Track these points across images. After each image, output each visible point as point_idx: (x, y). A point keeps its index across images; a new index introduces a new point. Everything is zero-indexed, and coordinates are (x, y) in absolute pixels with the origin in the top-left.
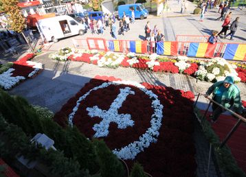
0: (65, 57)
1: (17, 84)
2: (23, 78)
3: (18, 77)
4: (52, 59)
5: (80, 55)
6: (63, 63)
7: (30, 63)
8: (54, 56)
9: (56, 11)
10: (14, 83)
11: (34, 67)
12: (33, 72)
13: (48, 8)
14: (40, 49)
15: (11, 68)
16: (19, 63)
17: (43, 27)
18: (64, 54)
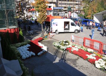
0: (65, 48)
1: (29, 58)
2: (34, 54)
3: (31, 52)
4: (55, 46)
5: (77, 50)
6: (62, 51)
7: (40, 44)
8: (57, 44)
9: (58, 15)
10: (28, 56)
11: (42, 48)
12: (41, 52)
13: (55, 13)
14: (47, 36)
15: (29, 44)
16: (34, 42)
17: (53, 23)
18: (64, 45)
